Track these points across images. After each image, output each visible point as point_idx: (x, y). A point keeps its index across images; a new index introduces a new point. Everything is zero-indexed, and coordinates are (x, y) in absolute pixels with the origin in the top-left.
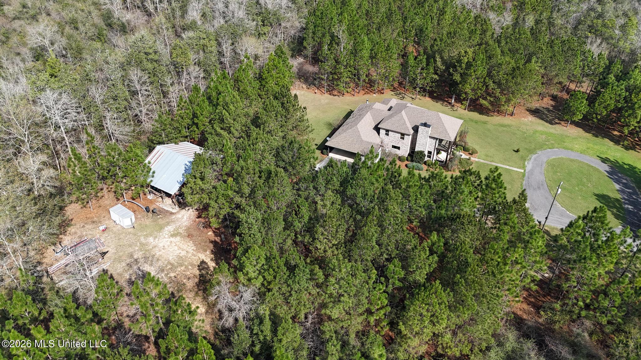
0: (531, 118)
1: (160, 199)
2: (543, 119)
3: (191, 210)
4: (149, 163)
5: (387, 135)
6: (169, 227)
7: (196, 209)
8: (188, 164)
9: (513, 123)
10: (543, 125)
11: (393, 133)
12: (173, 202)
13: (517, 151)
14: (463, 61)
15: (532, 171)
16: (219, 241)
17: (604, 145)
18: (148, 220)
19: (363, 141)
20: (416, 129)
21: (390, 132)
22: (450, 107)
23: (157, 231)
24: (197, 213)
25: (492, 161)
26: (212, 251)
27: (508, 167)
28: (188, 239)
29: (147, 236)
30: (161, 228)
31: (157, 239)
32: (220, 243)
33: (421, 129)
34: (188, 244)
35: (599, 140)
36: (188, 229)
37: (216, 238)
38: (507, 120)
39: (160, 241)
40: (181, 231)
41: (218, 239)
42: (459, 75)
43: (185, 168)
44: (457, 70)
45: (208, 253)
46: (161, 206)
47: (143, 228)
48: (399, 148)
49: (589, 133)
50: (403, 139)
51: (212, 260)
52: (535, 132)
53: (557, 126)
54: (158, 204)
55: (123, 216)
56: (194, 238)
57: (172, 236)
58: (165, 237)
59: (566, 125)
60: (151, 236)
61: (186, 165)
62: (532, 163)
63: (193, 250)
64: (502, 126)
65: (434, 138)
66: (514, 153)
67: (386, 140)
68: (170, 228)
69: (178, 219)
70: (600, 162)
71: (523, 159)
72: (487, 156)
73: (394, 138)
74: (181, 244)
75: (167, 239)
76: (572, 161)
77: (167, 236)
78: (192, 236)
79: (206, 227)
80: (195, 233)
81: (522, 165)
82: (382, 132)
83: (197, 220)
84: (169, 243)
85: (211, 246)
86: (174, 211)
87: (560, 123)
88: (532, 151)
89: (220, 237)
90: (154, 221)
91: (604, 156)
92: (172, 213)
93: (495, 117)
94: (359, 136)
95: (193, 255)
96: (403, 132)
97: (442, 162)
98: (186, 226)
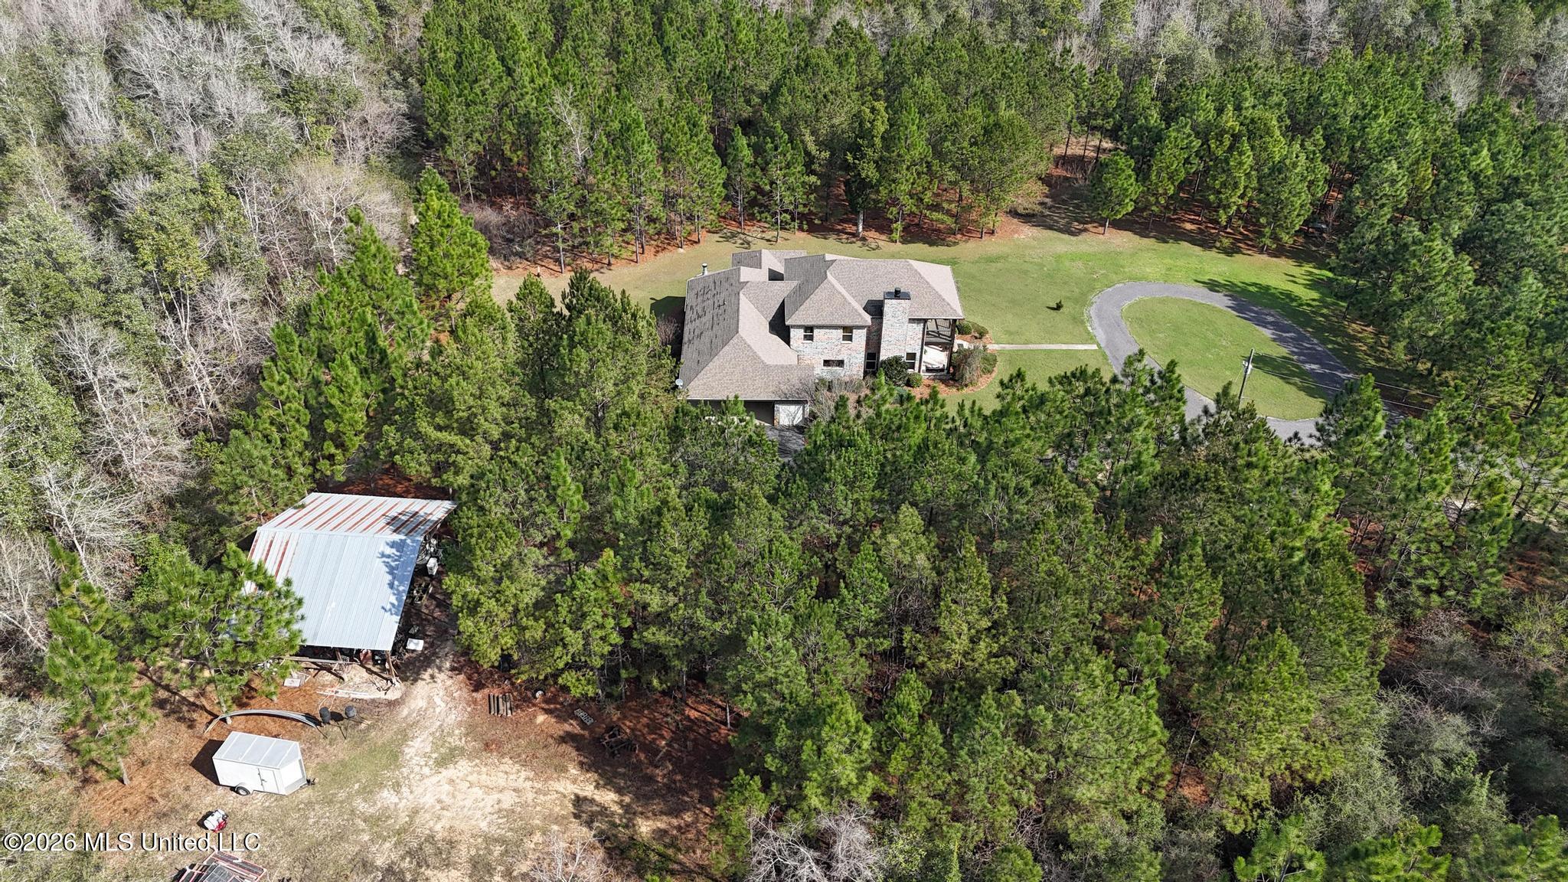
0: (1027, 233)
1: (327, 677)
2: (1050, 228)
3: (441, 677)
4: (288, 582)
5: (810, 338)
6: (417, 744)
7: (453, 669)
8: (389, 551)
9: (1006, 250)
10: (1060, 239)
11: (823, 331)
12: (369, 671)
13: (1059, 307)
14: (875, 132)
15: (1109, 342)
16: (577, 730)
17: (1189, 256)
18: (337, 746)
19: (766, 367)
20: (876, 309)
21: (816, 331)
22: (859, 243)
23: (386, 767)
24: (462, 677)
25: (1027, 343)
26: (581, 764)
27: (1064, 347)
28: (494, 758)
29: (371, 792)
30: (394, 757)
31: (404, 789)
32: (586, 733)
33: (890, 306)
34: (502, 767)
35: (1172, 247)
36: (471, 730)
37: (567, 727)
38: (989, 246)
39: (418, 791)
40: (454, 741)
41: (571, 727)
42: (872, 165)
43: (387, 564)
44: (863, 156)
45: (574, 771)
46: (342, 694)
47: (340, 774)
48: (840, 363)
49: (1147, 236)
50: (850, 338)
51: (597, 787)
52: (1058, 258)
53: (1084, 236)
54: (328, 692)
55: (273, 763)
56: (507, 747)
57: (443, 762)
58: (423, 777)
59: (1101, 229)
60: (381, 786)
61: (383, 555)
62: (1101, 325)
63: (527, 779)
64: (990, 260)
65: (918, 321)
66: (1054, 313)
67: (807, 351)
68: (418, 748)
69: (422, 714)
70: (1206, 291)
71: (1078, 321)
72: (1010, 333)
73: (828, 343)
74: (484, 777)
75: (435, 779)
76: (1163, 301)
77: (426, 771)
78: (499, 745)
79: (517, 707)
80: (498, 732)
81: (1085, 336)
82: (797, 335)
83: (478, 696)
84: (447, 788)
85: (568, 749)
86: (393, 695)
87: (1086, 230)
88: (1082, 300)
89: (576, 718)
90: (357, 745)
91: (1206, 278)
92: (392, 704)
93: (962, 245)
94: (755, 357)
95: (538, 792)
96: (848, 322)
97: (942, 370)
98: (460, 724)
